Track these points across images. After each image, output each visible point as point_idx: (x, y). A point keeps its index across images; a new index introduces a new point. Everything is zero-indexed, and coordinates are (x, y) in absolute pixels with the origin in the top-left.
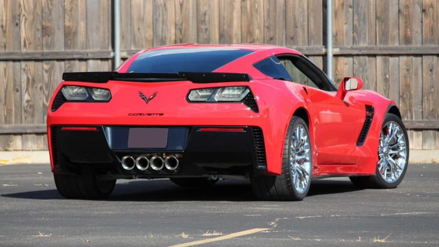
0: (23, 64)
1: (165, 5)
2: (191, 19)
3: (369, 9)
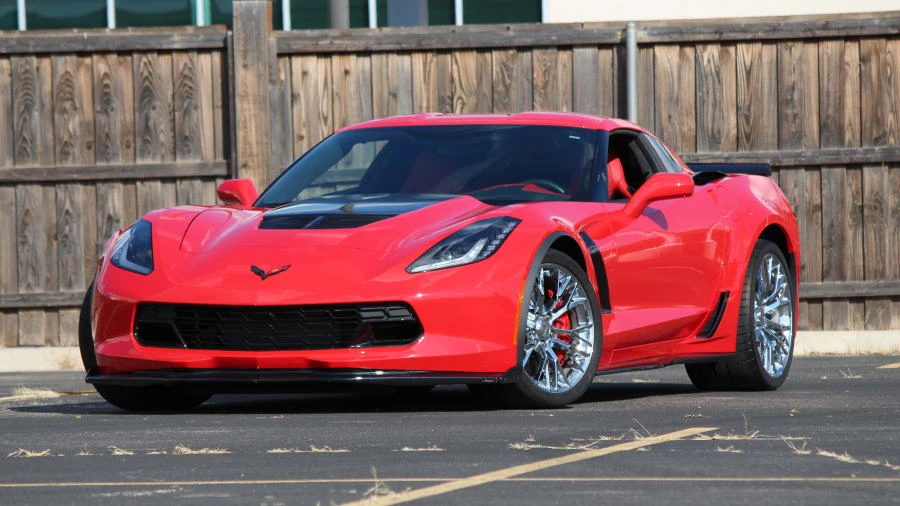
1: (718, 73)
2: (766, 97)
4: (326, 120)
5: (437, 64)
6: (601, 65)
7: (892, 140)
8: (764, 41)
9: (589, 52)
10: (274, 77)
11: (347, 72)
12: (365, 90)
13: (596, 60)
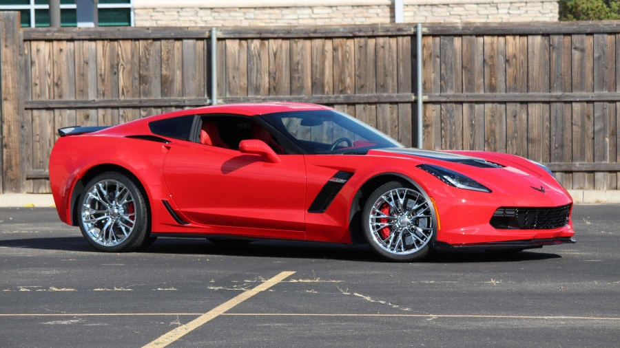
0: (121, 111)
1: (259, 55)
2: (284, 68)
3: (455, 59)
4: (49, 75)
5: (110, 47)
6: (197, 49)
7: (349, 92)
8: (283, 39)
9: (191, 42)
10: (22, 53)
11: (61, 50)
12: (71, 60)
13: (195, 46)
